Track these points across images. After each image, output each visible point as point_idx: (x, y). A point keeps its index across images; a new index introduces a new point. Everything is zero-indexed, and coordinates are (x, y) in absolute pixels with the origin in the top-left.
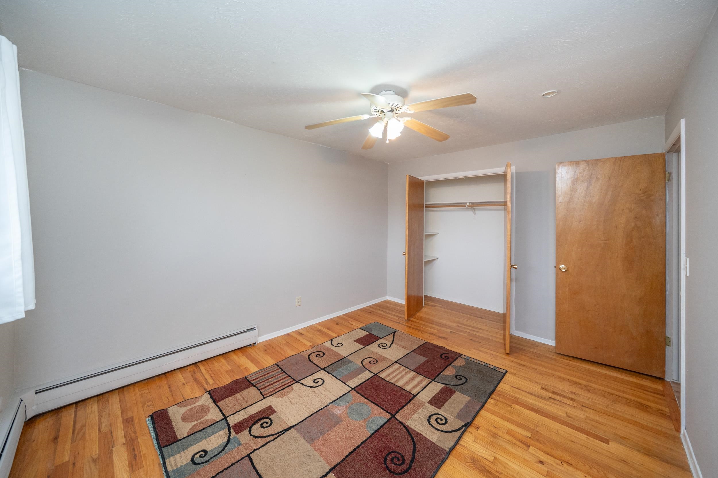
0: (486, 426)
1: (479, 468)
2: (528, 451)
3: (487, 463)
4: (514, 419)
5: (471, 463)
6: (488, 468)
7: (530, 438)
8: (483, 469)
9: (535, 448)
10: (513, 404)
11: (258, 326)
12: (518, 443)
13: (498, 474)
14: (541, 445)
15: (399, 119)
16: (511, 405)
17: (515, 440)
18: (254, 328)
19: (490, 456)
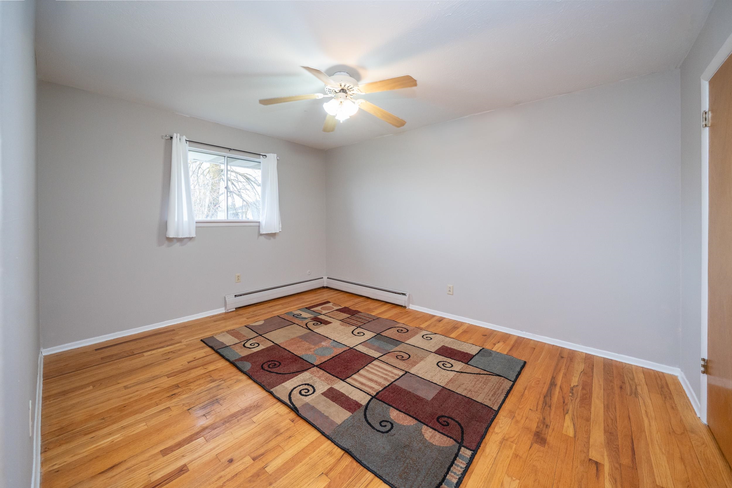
0: (294, 429)
1: (249, 408)
2: (249, 455)
3: (252, 415)
4: (299, 466)
5: (257, 405)
6: (247, 414)
7: (264, 468)
8: (248, 411)
9: (249, 466)
10: (330, 480)
11: (409, 294)
12: (262, 451)
13: (239, 418)
14: (250, 474)
15: (354, 100)
16: (327, 476)
17: (267, 449)
18: (405, 294)
19: (258, 419)
